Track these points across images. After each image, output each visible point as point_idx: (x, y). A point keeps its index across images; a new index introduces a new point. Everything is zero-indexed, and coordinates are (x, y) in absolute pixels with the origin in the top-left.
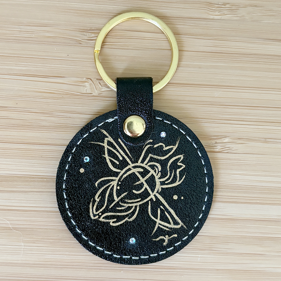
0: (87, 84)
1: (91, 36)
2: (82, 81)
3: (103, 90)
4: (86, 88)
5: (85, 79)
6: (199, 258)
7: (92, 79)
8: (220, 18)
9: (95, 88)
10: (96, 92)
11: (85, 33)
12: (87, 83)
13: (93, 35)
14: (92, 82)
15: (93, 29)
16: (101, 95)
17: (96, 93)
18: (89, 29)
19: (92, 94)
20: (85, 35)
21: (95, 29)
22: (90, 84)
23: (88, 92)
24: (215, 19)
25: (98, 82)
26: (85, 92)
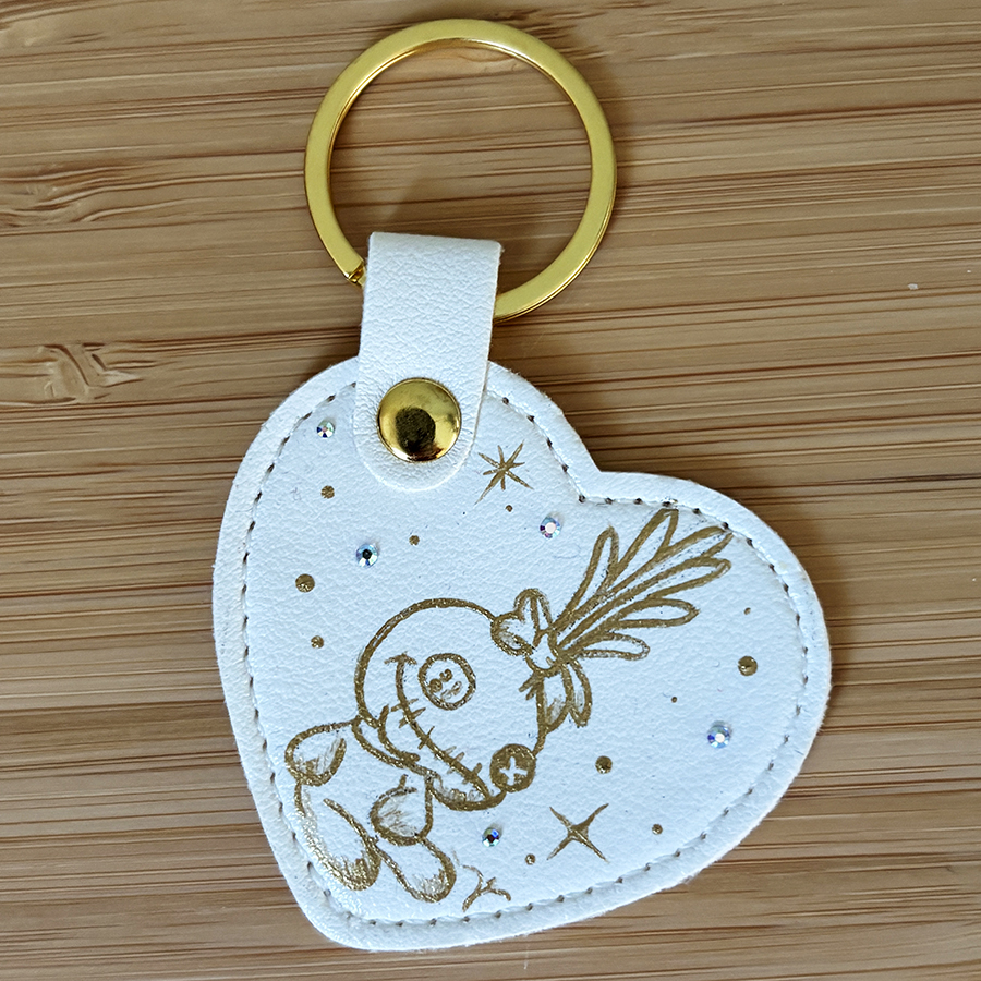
0: (51, 367)
1: (49, 195)
2: (33, 356)
3: (111, 381)
4: (49, 383)
5: (40, 349)
6: (526, 963)
7: (68, 346)
8: (509, 69)
9: (81, 377)
10: (87, 392)
11: (27, 187)
12: (48, 364)
13: (55, 189)
14: (65, 358)
15: (54, 166)
16: (107, 400)
17: (85, 394)
18: (38, 168)
19: (74, 399)
20: (27, 194)
21: (61, 166)
22: (63, 367)
23: (57, 394)
24: (492, 71)
25: (89, 354)
26: (47, 398)
